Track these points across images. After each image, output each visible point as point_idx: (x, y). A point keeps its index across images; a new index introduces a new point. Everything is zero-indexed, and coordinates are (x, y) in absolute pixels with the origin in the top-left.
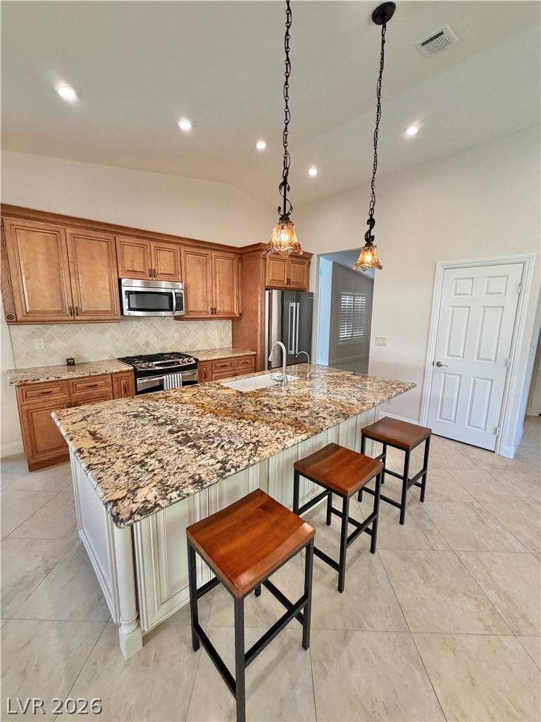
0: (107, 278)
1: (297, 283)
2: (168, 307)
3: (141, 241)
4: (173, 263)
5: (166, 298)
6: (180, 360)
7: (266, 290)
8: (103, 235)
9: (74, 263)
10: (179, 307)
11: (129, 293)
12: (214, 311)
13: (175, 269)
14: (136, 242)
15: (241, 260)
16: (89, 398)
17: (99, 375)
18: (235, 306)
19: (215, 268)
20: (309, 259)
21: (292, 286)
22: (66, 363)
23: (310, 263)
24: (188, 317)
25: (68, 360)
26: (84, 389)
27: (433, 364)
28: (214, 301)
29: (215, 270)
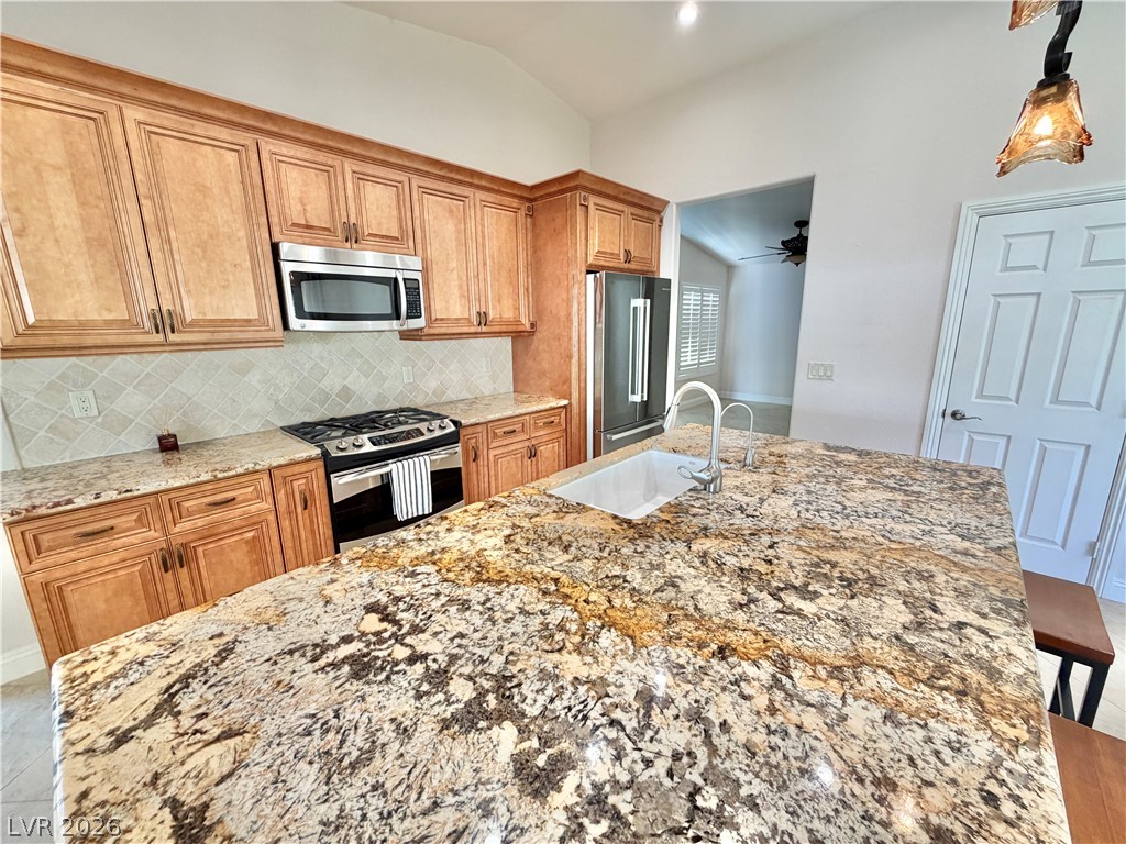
0: (244, 243)
1: (642, 260)
2: (389, 311)
3: (321, 156)
4: (395, 213)
5: (386, 290)
6: (423, 426)
7: (588, 272)
8: (224, 134)
9: (151, 198)
10: (414, 312)
11: (299, 278)
12: (483, 318)
13: (401, 227)
14: (308, 157)
15: (531, 213)
16: (216, 531)
17: (238, 475)
18: (522, 309)
19: (483, 226)
20: (659, 212)
21: (633, 266)
22: (158, 446)
23: (661, 221)
24: (432, 331)
25: (160, 439)
26: (200, 511)
27: (944, 416)
28: (483, 299)
29: (483, 232)
